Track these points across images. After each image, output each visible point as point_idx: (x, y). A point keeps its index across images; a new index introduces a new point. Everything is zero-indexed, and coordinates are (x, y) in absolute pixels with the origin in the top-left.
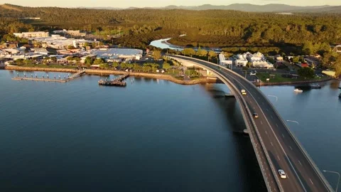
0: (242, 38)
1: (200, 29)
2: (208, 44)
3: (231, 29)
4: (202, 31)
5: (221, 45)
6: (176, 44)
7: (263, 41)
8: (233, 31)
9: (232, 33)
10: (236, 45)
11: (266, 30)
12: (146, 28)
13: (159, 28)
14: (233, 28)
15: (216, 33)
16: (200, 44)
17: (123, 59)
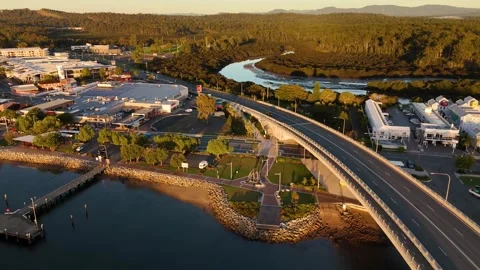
0: (401, 58)
1: (319, 42)
2: (335, 72)
3: (377, 42)
4: (322, 45)
5: (363, 73)
6: (272, 71)
7: (452, 65)
8: (380, 45)
9: (379, 49)
10: (395, 73)
11: (455, 43)
12: (226, 41)
13: (251, 41)
14: (380, 39)
15: (349, 50)
16: (319, 71)
17: (127, 113)
